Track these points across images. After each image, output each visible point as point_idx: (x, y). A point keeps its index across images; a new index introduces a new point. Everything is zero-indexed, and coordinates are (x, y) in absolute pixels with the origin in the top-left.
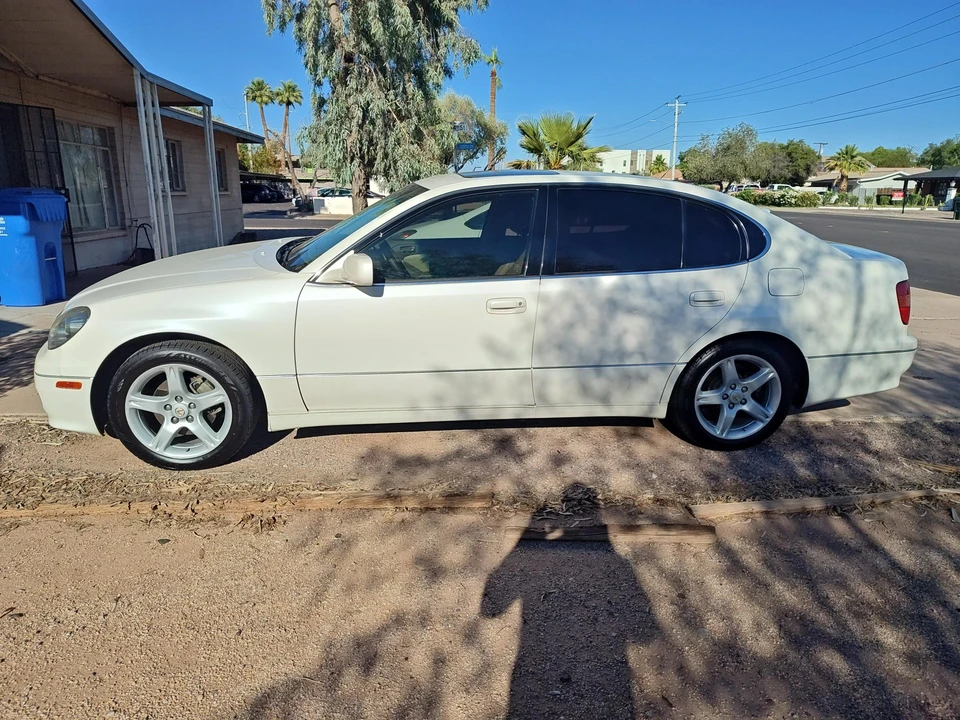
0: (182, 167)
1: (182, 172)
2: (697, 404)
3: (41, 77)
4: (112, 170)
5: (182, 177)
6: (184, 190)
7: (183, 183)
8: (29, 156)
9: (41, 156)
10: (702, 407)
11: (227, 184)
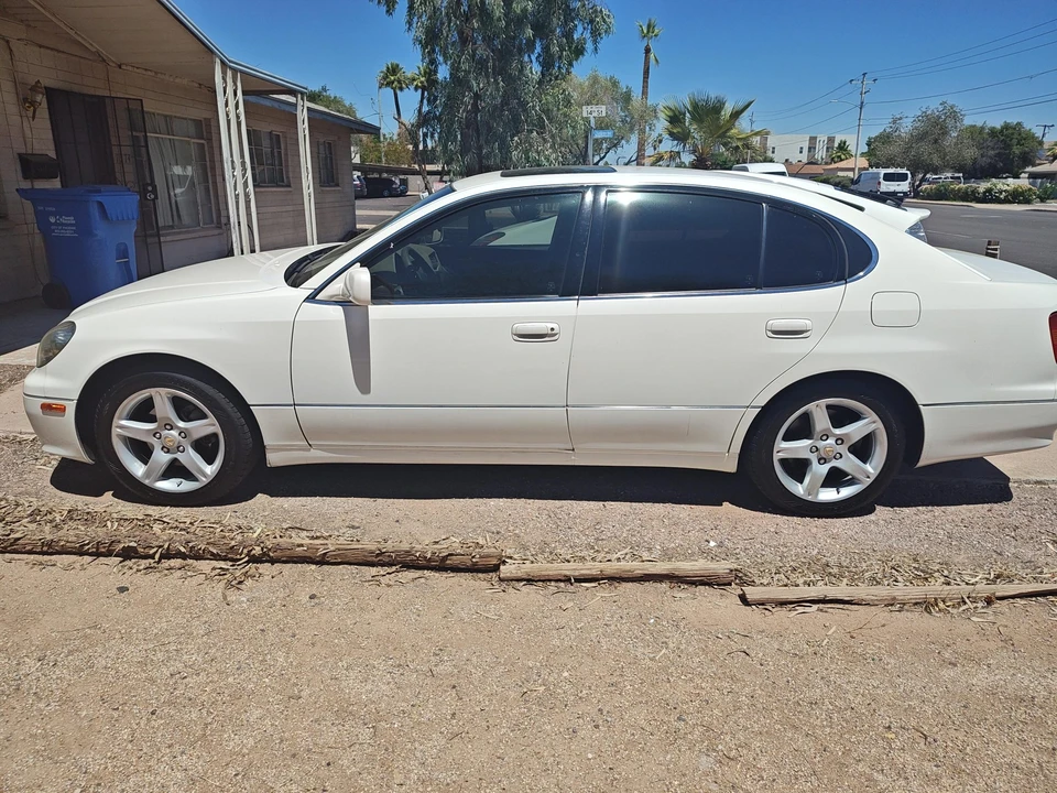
0: (287, 161)
1: (287, 166)
2: (777, 457)
3: (124, 67)
4: (208, 164)
5: (287, 172)
6: (289, 186)
7: (288, 177)
8: (115, 150)
9: (127, 150)
10: (783, 462)
11: (338, 179)
